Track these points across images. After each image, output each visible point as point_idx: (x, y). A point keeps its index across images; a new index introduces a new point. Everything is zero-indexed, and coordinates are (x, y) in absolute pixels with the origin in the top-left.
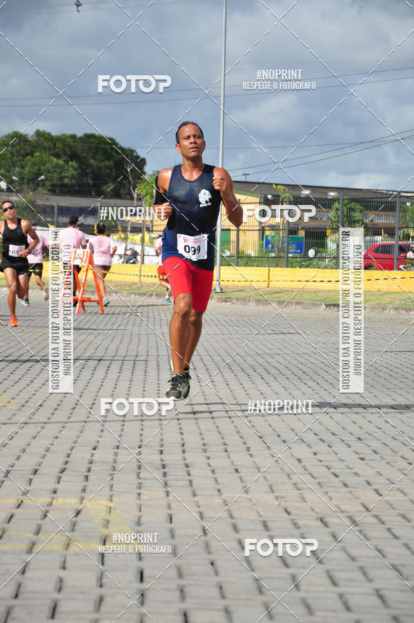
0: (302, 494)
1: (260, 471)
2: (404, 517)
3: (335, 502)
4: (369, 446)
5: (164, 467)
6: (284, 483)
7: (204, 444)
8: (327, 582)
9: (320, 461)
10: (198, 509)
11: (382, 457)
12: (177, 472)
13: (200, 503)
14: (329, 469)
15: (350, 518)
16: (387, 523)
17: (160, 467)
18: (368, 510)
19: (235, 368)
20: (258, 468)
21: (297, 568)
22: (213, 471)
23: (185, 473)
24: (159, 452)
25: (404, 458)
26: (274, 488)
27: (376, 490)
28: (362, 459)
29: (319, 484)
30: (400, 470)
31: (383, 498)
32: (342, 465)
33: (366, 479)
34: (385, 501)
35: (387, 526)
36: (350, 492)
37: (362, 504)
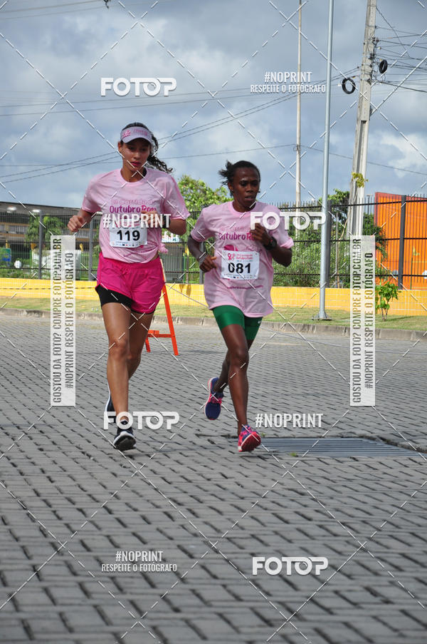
2: (70, 500)
4: (49, 438)
11: (59, 448)
16: (53, 506)
18: (38, 495)
25: (79, 448)
27: (49, 477)
28: (41, 450)
30: (73, 459)
31: (54, 484)
32: (22, 455)
33: (40, 467)
34: (56, 487)
35: (53, 509)
36: (25, 480)
37: (34, 490)
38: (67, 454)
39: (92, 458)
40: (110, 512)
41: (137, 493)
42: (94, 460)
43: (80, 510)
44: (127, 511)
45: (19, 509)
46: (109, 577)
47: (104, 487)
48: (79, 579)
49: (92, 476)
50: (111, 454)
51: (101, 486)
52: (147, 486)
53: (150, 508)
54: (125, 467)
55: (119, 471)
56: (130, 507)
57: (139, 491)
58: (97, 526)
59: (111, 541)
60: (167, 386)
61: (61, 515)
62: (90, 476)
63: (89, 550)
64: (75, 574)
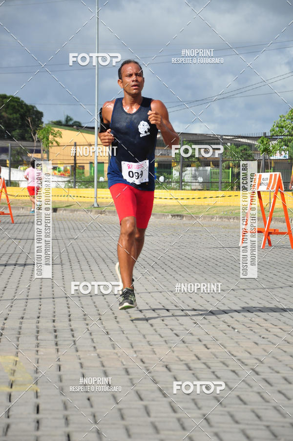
0: (153, 349)
1: (124, 333)
2: (224, 364)
3: (176, 354)
5: (55, 331)
6: (140, 341)
7: (85, 315)
8: (170, 410)
9: (167, 325)
10: (79, 361)
12: (65, 335)
13: (81, 357)
14: (172, 331)
15: (187, 365)
16: (212, 368)
17: (53, 331)
18: (199, 359)
19: (108, 260)
20: (123, 331)
21: (149, 401)
22: (91, 334)
23: (71, 336)
24: (52, 321)
26: (133, 345)
27: (205, 345)
29: (165, 341)
30: (222, 331)
31: (210, 350)
32: (182, 328)
33: (198, 337)
34: (211, 353)
35: (212, 370)
36: (187, 347)
37: (195, 355)
38: (217, 326)
39: (236, 330)
40: (257, 373)
41: (277, 359)
42: (238, 331)
43: (234, 371)
44: (271, 373)
45: (187, 370)
46: (265, 426)
47: (250, 353)
48: (242, 426)
49: (239, 344)
50: (251, 327)
51: (246, 353)
52: (284, 353)
53: (289, 371)
54: (263, 338)
55: (260, 341)
56: (273, 370)
57: (278, 357)
58: (249, 385)
59: (262, 397)
60: (288, 273)
61: (219, 375)
62: (237, 345)
63: (245, 403)
64: (237, 422)
